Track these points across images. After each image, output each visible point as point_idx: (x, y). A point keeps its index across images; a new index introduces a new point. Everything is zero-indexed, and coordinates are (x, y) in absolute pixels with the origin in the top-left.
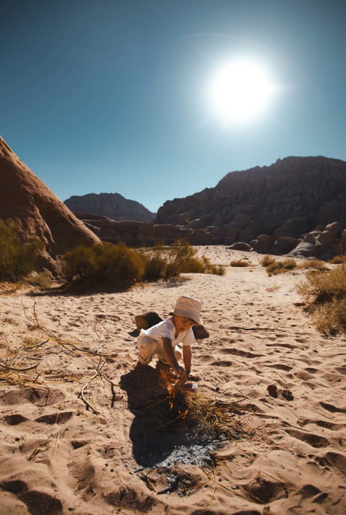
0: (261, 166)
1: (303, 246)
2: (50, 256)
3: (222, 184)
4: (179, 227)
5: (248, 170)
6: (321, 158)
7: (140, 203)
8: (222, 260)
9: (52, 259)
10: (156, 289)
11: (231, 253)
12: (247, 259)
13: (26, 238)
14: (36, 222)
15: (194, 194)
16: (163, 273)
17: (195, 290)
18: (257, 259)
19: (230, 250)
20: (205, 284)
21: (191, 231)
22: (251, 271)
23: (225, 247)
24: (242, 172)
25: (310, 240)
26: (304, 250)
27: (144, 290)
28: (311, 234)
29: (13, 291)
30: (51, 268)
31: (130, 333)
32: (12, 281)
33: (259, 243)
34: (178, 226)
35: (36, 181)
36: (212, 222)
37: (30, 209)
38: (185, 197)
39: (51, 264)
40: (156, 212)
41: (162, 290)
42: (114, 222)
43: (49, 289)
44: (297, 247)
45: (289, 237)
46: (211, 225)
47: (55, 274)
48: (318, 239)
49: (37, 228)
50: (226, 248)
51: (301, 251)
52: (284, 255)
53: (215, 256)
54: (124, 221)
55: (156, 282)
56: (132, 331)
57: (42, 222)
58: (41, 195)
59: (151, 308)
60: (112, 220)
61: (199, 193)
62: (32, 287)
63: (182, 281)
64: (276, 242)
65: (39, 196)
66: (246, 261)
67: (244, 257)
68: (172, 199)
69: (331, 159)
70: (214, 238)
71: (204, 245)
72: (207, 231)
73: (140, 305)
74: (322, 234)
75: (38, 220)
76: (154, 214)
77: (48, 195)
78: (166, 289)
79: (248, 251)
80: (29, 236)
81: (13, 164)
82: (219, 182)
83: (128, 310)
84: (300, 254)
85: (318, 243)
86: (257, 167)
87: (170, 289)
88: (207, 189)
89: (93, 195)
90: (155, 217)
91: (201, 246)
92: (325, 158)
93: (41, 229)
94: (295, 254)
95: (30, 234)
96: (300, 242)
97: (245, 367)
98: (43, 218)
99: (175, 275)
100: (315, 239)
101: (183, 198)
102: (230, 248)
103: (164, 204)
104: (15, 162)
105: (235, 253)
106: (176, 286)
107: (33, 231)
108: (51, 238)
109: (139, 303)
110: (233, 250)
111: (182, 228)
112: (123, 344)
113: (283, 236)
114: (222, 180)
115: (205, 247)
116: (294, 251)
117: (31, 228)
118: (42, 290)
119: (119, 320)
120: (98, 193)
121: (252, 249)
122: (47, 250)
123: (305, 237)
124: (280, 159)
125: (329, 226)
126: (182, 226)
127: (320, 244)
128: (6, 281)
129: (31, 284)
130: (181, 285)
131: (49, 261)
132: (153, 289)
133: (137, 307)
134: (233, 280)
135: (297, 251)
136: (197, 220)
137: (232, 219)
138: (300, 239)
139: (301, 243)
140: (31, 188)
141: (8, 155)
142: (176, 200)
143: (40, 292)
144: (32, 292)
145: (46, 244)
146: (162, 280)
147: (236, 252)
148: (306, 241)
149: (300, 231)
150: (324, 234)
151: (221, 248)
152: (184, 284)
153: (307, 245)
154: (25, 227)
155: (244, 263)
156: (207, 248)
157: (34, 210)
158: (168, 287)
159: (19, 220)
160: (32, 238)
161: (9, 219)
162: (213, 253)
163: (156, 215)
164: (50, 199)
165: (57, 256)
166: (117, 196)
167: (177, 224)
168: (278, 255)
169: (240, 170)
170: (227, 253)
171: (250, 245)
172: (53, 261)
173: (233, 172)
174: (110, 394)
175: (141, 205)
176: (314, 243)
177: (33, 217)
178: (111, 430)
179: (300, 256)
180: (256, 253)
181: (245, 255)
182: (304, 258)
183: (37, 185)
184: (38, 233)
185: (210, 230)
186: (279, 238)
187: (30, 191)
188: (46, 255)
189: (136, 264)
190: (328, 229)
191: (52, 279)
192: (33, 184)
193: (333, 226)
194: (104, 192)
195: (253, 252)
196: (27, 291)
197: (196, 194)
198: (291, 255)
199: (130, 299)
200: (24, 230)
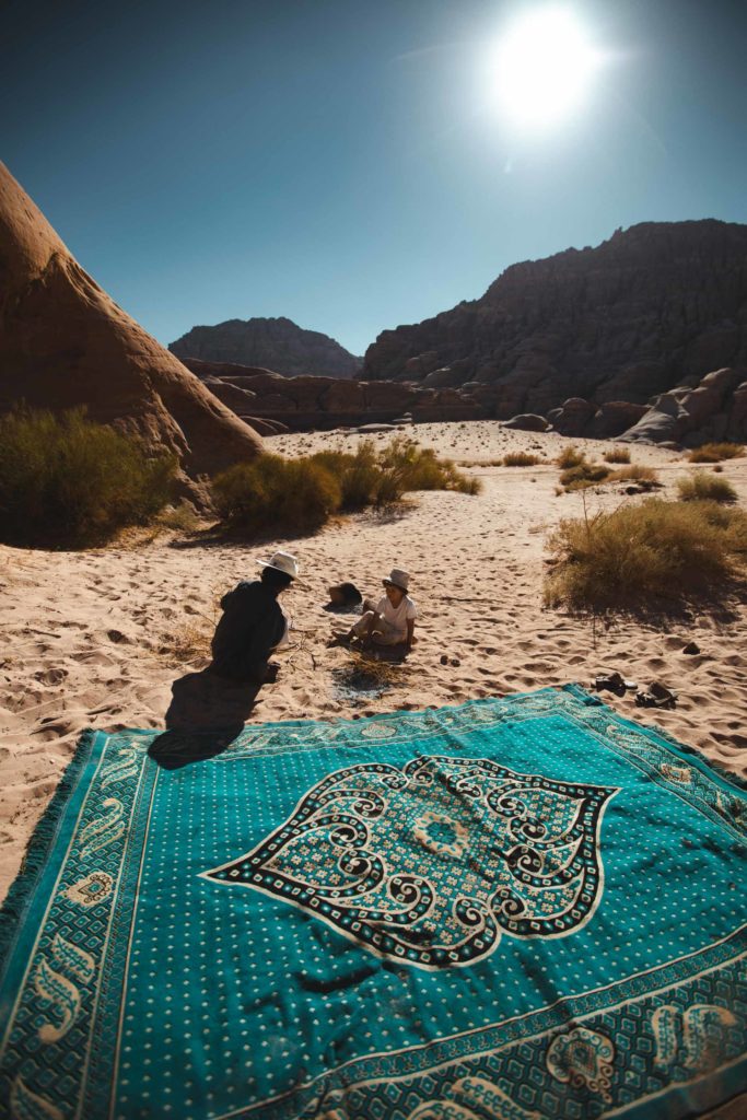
0: (580, 248)
1: (652, 419)
2: (187, 477)
3: (496, 290)
4: (408, 386)
5: (551, 257)
6: (711, 224)
7: (331, 337)
8: (491, 451)
9: (192, 482)
10: (359, 528)
11: (509, 437)
12: (539, 448)
13: (148, 449)
14: (160, 420)
15: (439, 316)
16: (373, 496)
17: (421, 530)
18: (558, 447)
19: (507, 430)
20: (440, 517)
21: (431, 393)
22: (534, 481)
23: (499, 423)
24: (540, 262)
25: (668, 407)
26: (654, 427)
27: (341, 531)
28: (670, 395)
29: (149, 541)
30: (193, 496)
31: (324, 608)
32: (144, 524)
33: (564, 416)
34: (407, 383)
35: (149, 343)
36: (474, 375)
37: (146, 398)
38: (419, 321)
39: (191, 491)
40: (363, 355)
41: (370, 530)
42: (281, 380)
43: (196, 534)
44: (640, 423)
45: (626, 401)
46: (470, 380)
47: (199, 506)
48: (684, 406)
49: (162, 432)
50: (500, 427)
51: (647, 430)
52: (612, 439)
53: (478, 442)
54: (302, 376)
55: (362, 512)
56: (325, 604)
57: (168, 418)
58: (160, 370)
59: (351, 568)
60: (278, 376)
61: (449, 312)
62: (173, 532)
63: (403, 512)
64: (599, 413)
65: (157, 372)
66: (535, 453)
67: (533, 444)
68: (393, 328)
69: (734, 226)
70: (477, 405)
71: (456, 420)
72: (464, 393)
73: (335, 564)
74: (693, 394)
75: (161, 416)
76: (360, 358)
77: (171, 367)
78: (376, 529)
79: (543, 431)
80: (151, 446)
81: (106, 316)
82: (490, 287)
83: (320, 574)
84: (645, 436)
85: (683, 413)
86: (572, 250)
87: (382, 527)
88: (464, 303)
89: (235, 323)
90: (360, 366)
91: (451, 424)
92: (720, 224)
93: (168, 431)
94: (636, 436)
95: (154, 442)
96: (647, 410)
97: (435, 641)
98: (170, 412)
99: (393, 499)
100: (677, 405)
101: (416, 325)
102: (507, 426)
103: (379, 338)
104: (110, 312)
105: (516, 437)
106: (392, 521)
107: (157, 438)
108: (186, 445)
109: (333, 559)
110: (513, 431)
111: (413, 386)
112: (319, 621)
113: (615, 400)
114: (495, 283)
115: (459, 424)
116: (634, 429)
117: (154, 432)
118: (188, 537)
119: (311, 589)
120: (246, 318)
121: (551, 426)
122: (183, 468)
123: (659, 401)
124: (621, 228)
125: (709, 376)
126: (415, 383)
127: (687, 414)
128: (133, 524)
129: (170, 527)
130: (401, 519)
131: (186, 484)
132: (355, 527)
133: (331, 568)
134: (487, 509)
135: (639, 431)
136: (444, 369)
137: (513, 366)
138: (647, 406)
139: (649, 412)
140: (143, 359)
141: (96, 299)
142: (401, 329)
143: (185, 540)
144: (174, 540)
145: (181, 457)
146: (371, 508)
147: (519, 434)
148: (659, 409)
149: (646, 391)
150: (698, 394)
151: (489, 425)
152: (405, 516)
153: (660, 416)
154: (145, 431)
155: (531, 457)
156: (463, 426)
157: (153, 400)
158: (380, 524)
159: (133, 420)
160: (157, 449)
161: (118, 419)
162: (474, 437)
163: (363, 361)
164: (177, 375)
165: (198, 476)
166: (285, 324)
167: (403, 380)
168: (600, 439)
169: (534, 259)
170: (502, 437)
171: (548, 419)
172: (193, 485)
173: (518, 264)
174: (311, 662)
175: (333, 340)
176: (675, 413)
177: (154, 411)
178: (315, 681)
179: (645, 440)
180: (558, 436)
181: (536, 440)
182: (651, 443)
183: (151, 352)
184: (165, 440)
185: (469, 390)
186: (606, 404)
187: (142, 365)
188: (182, 475)
189: (328, 491)
190: (707, 383)
191: (197, 515)
192: (145, 351)
193: (718, 377)
194: (258, 315)
195: (551, 433)
196: (167, 539)
197: (442, 315)
198: (625, 439)
199: (321, 552)
200: (143, 436)
